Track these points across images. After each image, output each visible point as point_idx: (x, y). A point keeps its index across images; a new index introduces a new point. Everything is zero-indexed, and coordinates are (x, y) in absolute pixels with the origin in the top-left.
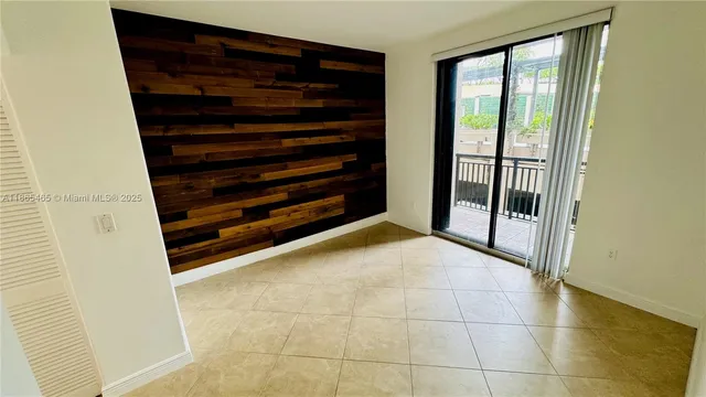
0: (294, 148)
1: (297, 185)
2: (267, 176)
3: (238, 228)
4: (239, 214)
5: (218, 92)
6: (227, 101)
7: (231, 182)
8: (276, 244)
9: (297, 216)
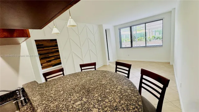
0: (55, 51)
1: (56, 57)
2: (50, 56)
3: (46, 64)
4: (46, 62)
5: (41, 44)
6: (43, 45)
7: (44, 57)
8: (53, 66)
9: (57, 62)
